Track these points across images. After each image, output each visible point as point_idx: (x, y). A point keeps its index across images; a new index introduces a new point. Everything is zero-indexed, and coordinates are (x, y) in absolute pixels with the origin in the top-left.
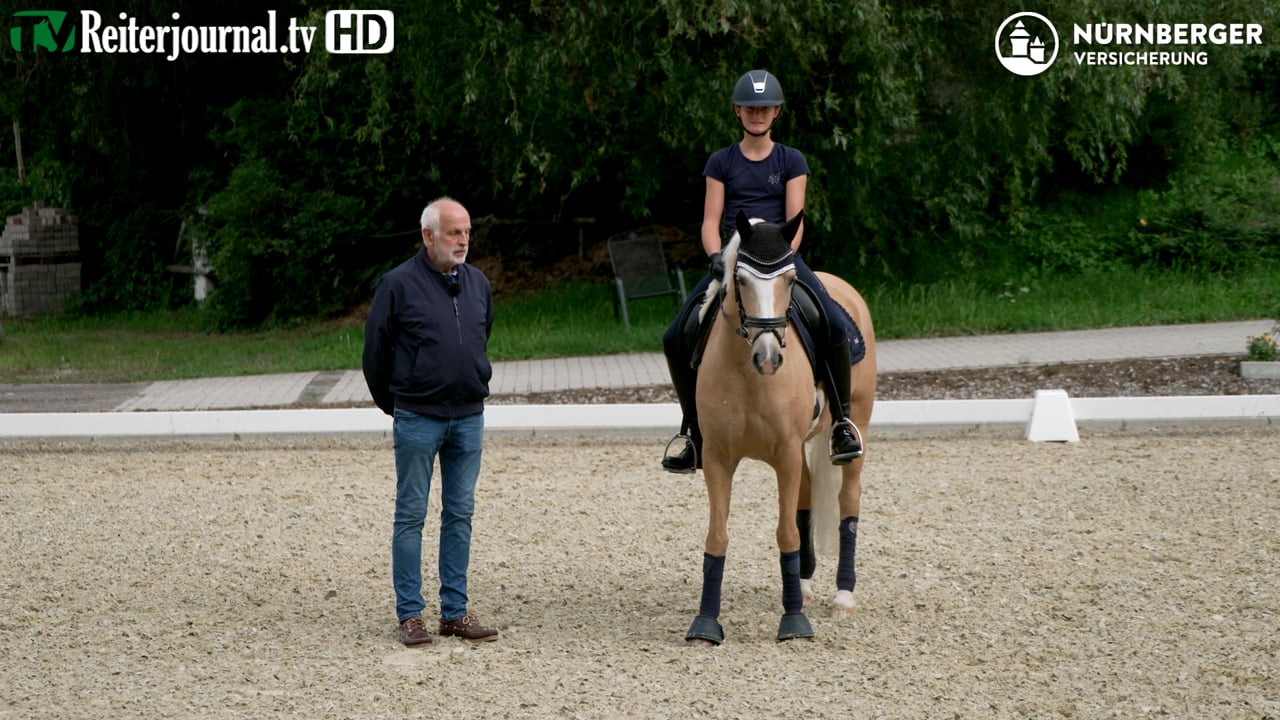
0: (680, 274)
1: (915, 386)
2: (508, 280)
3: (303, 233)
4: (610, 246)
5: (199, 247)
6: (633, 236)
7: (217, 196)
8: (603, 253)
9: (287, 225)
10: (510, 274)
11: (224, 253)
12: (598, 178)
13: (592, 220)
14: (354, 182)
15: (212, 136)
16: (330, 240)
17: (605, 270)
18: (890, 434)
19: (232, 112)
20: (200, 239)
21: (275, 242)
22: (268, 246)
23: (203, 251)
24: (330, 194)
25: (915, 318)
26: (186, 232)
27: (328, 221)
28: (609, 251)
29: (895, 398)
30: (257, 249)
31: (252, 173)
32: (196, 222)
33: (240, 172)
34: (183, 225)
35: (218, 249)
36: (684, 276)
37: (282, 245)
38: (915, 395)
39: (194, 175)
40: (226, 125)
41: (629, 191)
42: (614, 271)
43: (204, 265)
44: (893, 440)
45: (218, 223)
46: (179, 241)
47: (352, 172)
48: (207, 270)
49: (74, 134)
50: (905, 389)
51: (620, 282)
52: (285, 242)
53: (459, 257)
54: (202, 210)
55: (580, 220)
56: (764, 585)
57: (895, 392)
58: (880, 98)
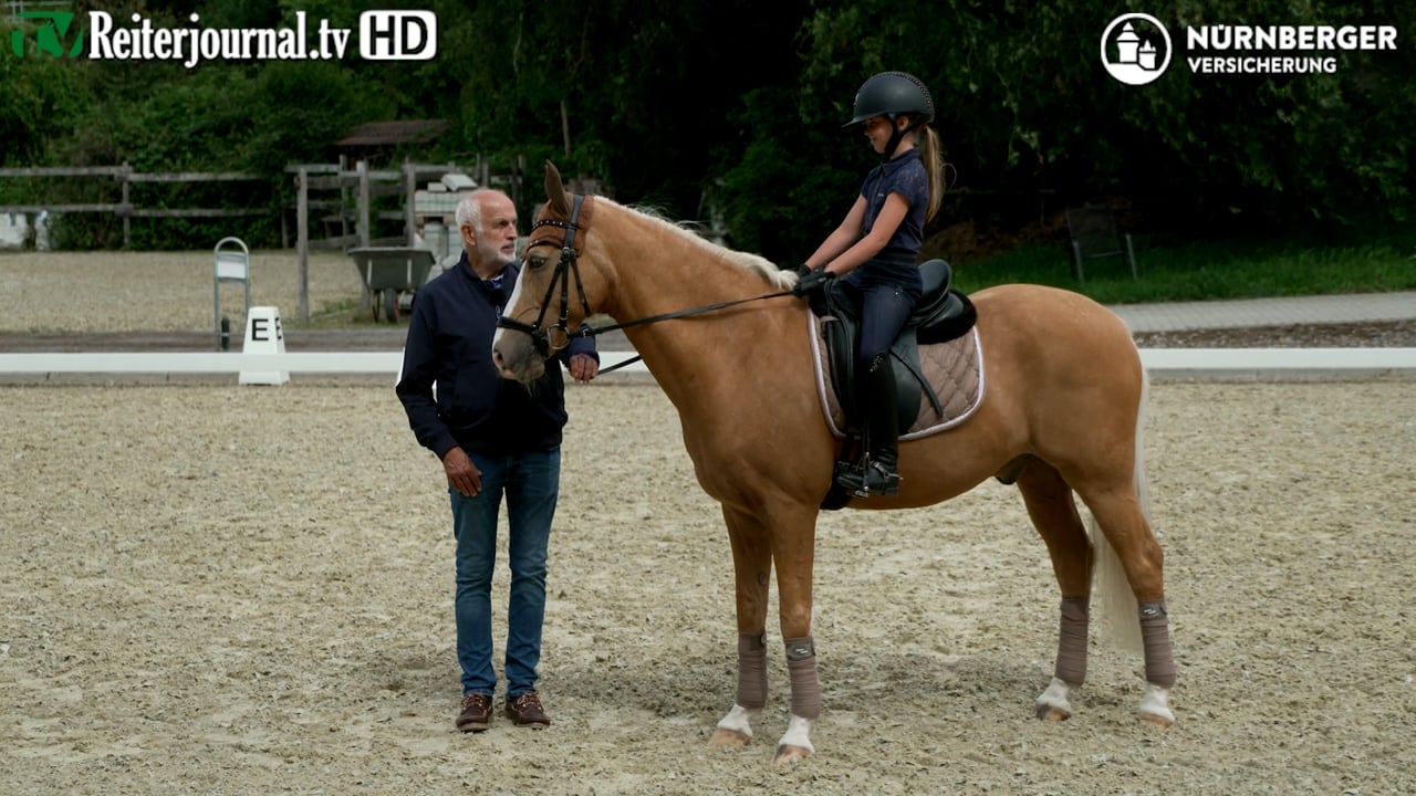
0: (1128, 237)
1: (1334, 335)
2: (980, 242)
3: (804, 201)
4: (1067, 214)
5: (717, 213)
6: (1088, 205)
7: (733, 172)
8: (1061, 219)
9: (791, 194)
10: (981, 237)
11: (739, 219)
12: (1067, 156)
13: (1052, 191)
14: (850, 158)
15: (729, 117)
16: (827, 208)
17: (1064, 235)
18: (1311, 378)
19: (748, 98)
20: (717, 206)
21: (782, 209)
22: (776, 212)
23: (720, 217)
24: (828, 168)
25: (1334, 277)
26: (706, 200)
27: (827, 191)
28: (1066, 218)
29: (1316, 346)
30: (766, 215)
31: (761, 151)
32: (714, 192)
33: (751, 151)
34: (704, 194)
35: (733, 215)
36: (1132, 239)
37: (787, 212)
38: (1333, 344)
39: (713, 152)
40: (743, 109)
41: (1097, 166)
42: (1072, 235)
43: (722, 228)
44: (1314, 383)
45: (734, 193)
46: (700, 208)
47: (848, 149)
48: (724, 232)
49: (614, 118)
50: (1324, 338)
51: (1075, 244)
52: (790, 209)
53: (509, 253)
54: (719, 182)
55: (1043, 191)
56: (1201, 506)
57: (1315, 341)
58: (1309, 84)
